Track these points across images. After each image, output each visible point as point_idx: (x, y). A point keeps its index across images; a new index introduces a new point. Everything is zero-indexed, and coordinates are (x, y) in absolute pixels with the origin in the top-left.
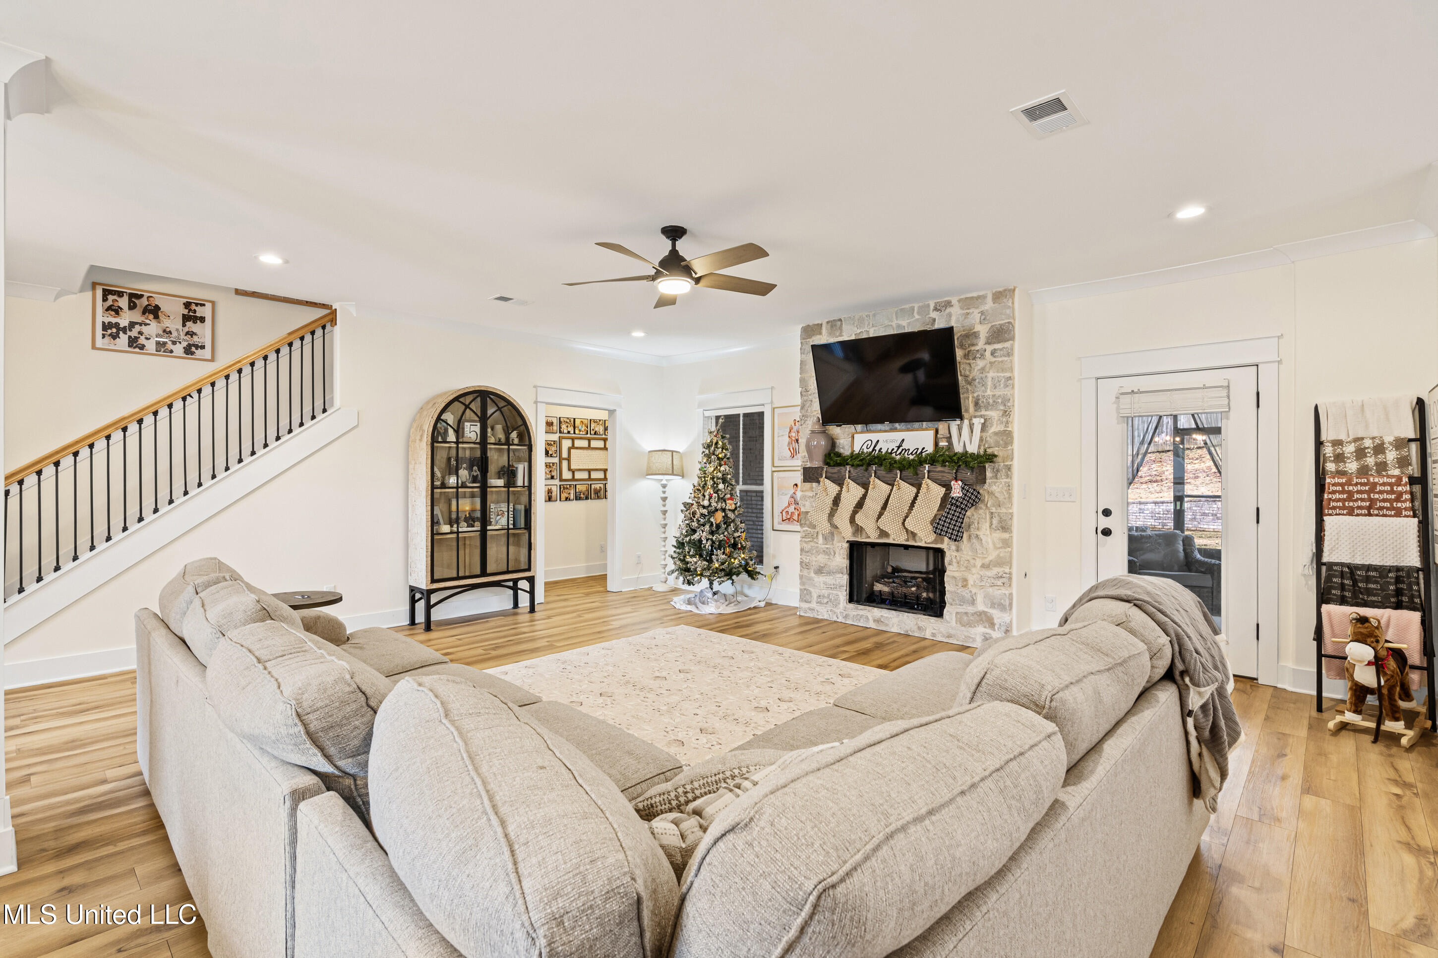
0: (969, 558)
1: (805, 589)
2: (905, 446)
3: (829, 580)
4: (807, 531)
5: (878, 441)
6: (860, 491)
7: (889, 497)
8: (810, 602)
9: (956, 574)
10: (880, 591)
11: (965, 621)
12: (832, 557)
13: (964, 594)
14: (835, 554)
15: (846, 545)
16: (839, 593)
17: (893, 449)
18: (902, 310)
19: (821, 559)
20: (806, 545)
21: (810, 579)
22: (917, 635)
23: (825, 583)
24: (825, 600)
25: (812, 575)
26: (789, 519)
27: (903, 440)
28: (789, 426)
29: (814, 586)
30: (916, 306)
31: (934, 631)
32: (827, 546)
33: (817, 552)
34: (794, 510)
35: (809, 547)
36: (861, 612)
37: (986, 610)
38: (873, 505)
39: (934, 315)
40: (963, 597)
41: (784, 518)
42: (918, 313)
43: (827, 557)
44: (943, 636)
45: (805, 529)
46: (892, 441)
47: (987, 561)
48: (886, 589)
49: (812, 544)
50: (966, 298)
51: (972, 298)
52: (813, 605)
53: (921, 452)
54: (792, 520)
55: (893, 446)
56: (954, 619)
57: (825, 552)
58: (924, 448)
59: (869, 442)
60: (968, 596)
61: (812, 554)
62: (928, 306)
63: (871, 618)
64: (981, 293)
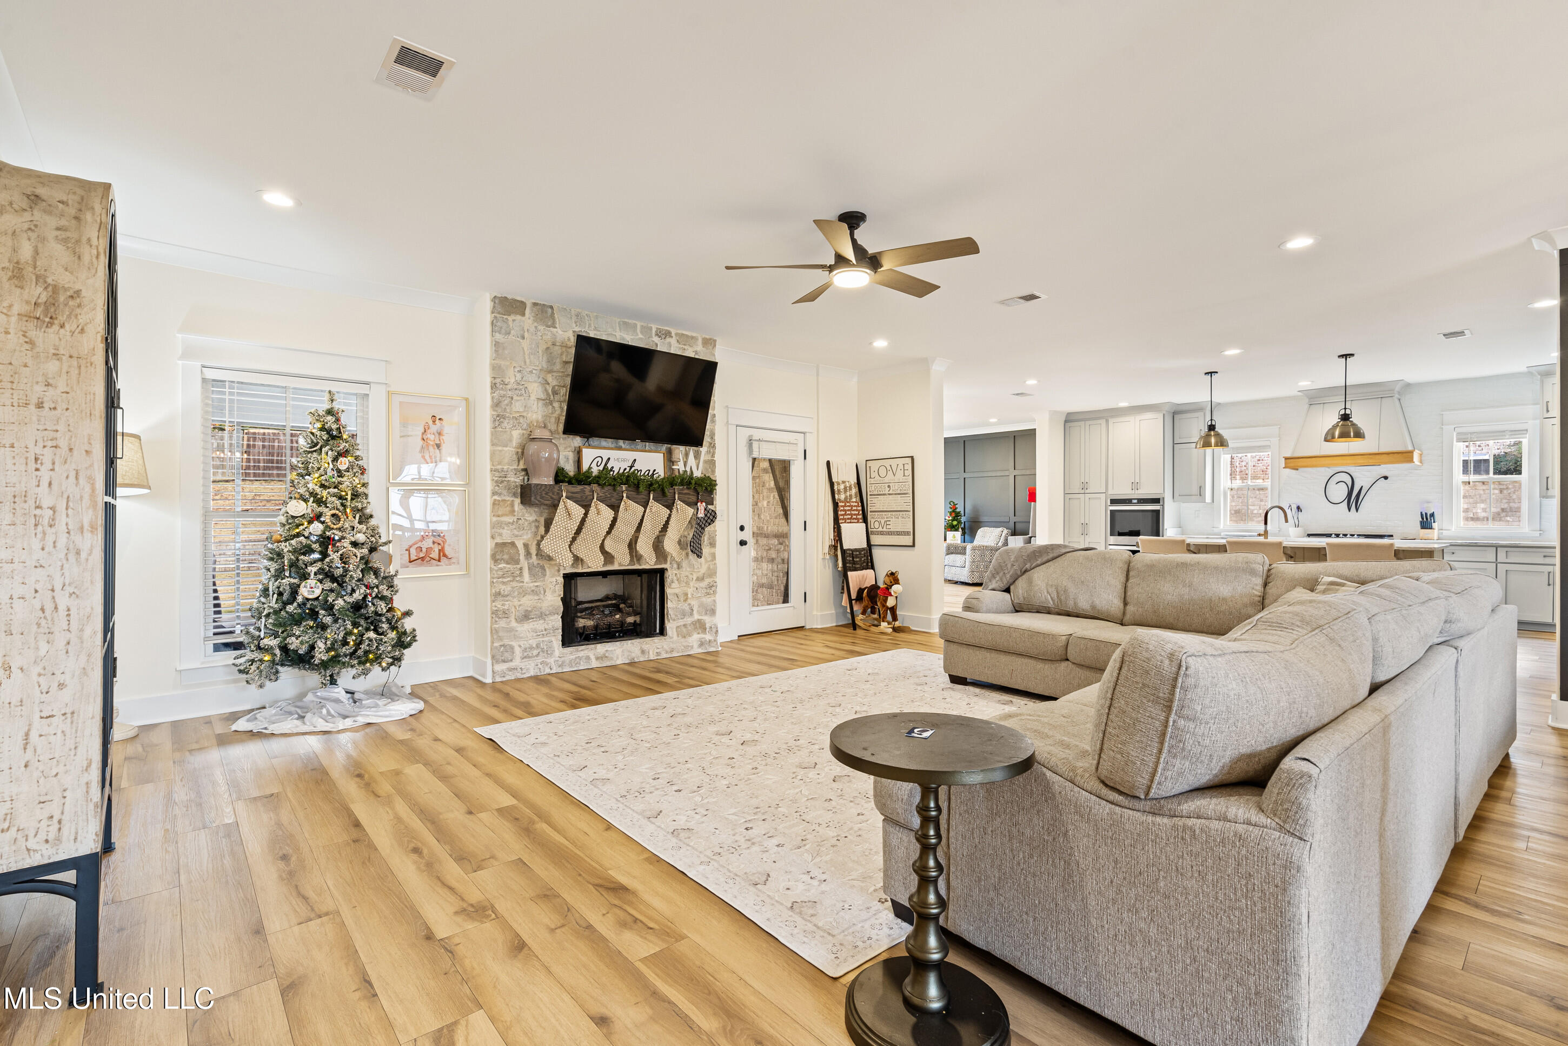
0: (687, 574)
1: (503, 646)
2: (637, 466)
3: (539, 625)
4: (505, 567)
5: (609, 459)
6: (609, 514)
7: (642, 520)
8: (511, 660)
9: (677, 591)
10: (584, 627)
11: (684, 633)
12: (542, 596)
13: (684, 607)
14: (545, 592)
15: (561, 580)
16: (553, 639)
17: (625, 469)
18: (625, 323)
19: (528, 602)
20: (503, 587)
21: (511, 630)
22: (642, 659)
23: (535, 631)
24: (535, 652)
25: (514, 624)
26: (423, 559)
27: (635, 460)
28: (424, 423)
29: (516, 637)
30: (639, 324)
31: (658, 651)
32: (536, 584)
33: (519, 593)
34: (431, 545)
35: (509, 589)
36: (581, 654)
37: (700, 618)
38: (625, 529)
39: (656, 339)
40: (683, 610)
41: (413, 557)
42: (642, 333)
43: (536, 597)
44: (667, 652)
45: (500, 566)
46: (624, 460)
47: (700, 574)
48: (590, 623)
49: (514, 584)
50: (683, 334)
51: (687, 336)
52: (517, 662)
53: (653, 474)
54: (428, 559)
55: (625, 465)
56: (675, 633)
57: (534, 592)
58: (655, 470)
59: (599, 459)
60: (687, 608)
61: (514, 597)
62: (651, 329)
63: (592, 657)
64: (694, 335)
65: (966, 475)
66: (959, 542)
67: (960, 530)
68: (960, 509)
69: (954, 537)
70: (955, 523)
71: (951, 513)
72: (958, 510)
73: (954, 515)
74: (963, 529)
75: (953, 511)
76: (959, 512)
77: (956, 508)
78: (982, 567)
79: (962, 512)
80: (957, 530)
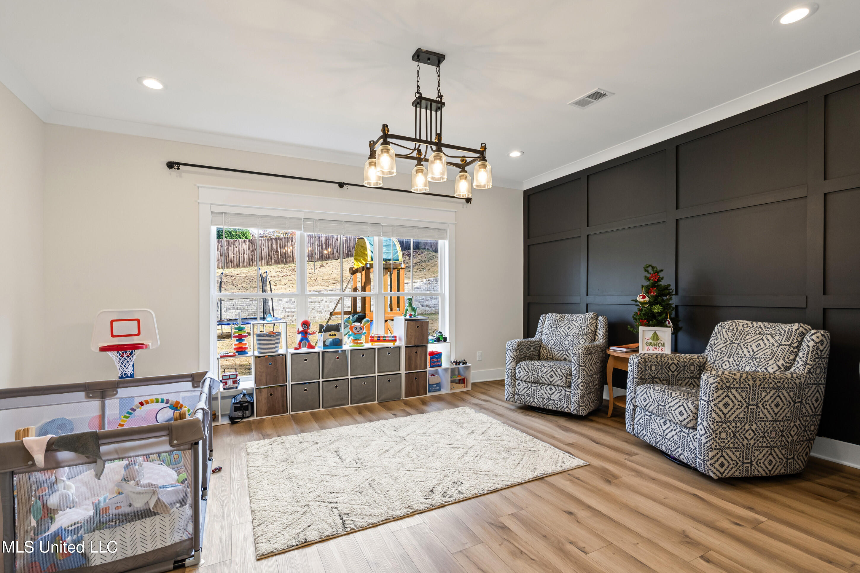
65: (680, 214)
66: (667, 350)
67: (669, 322)
68: (668, 280)
69: (656, 337)
70: (657, 309)
71: (648, 290)
72: (663, 283)
73: (654, 292)
74: (675, 321)
75: (654, 286)
76: (667, 287)
77: (660, 279)
78: (750, 435)
79: (673, 287)
80: (661, 324)
